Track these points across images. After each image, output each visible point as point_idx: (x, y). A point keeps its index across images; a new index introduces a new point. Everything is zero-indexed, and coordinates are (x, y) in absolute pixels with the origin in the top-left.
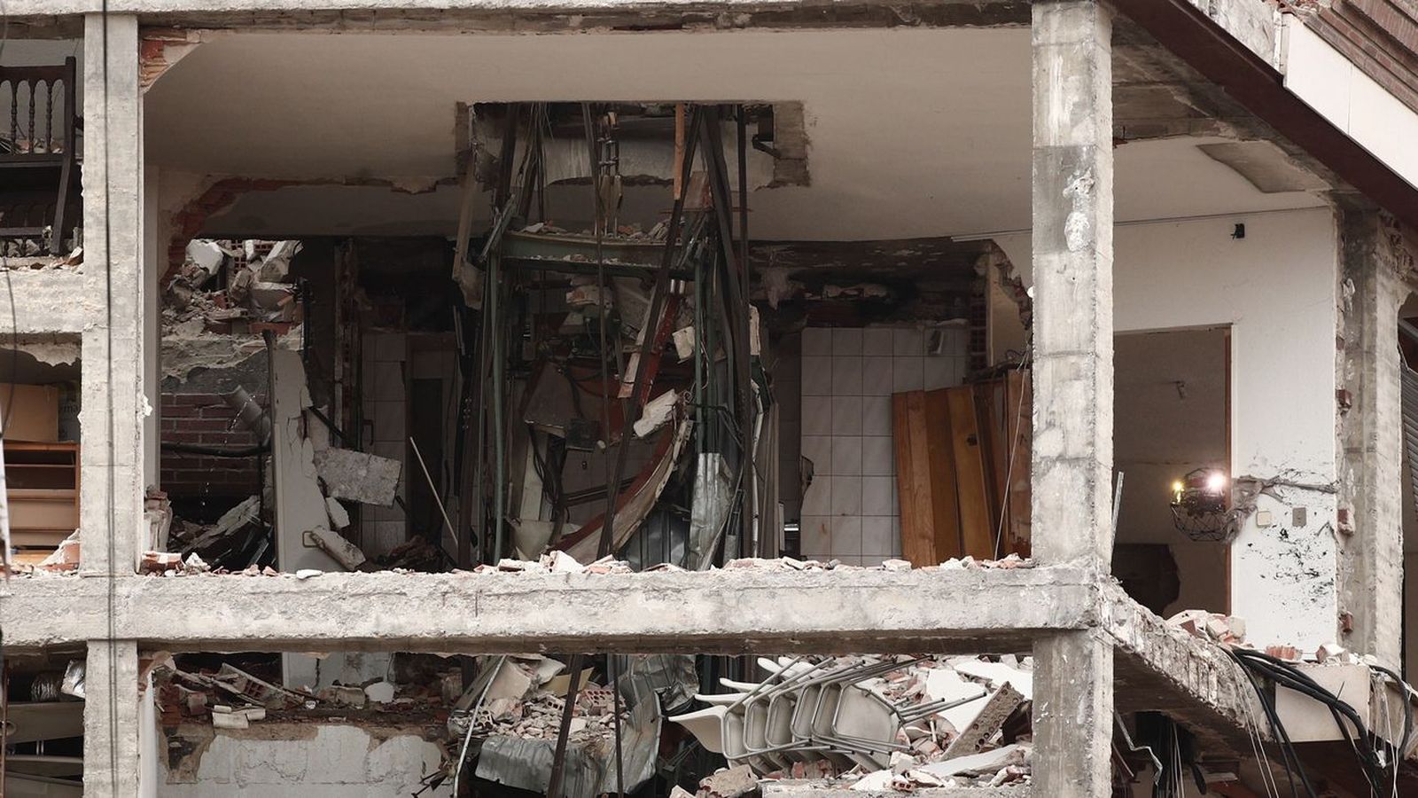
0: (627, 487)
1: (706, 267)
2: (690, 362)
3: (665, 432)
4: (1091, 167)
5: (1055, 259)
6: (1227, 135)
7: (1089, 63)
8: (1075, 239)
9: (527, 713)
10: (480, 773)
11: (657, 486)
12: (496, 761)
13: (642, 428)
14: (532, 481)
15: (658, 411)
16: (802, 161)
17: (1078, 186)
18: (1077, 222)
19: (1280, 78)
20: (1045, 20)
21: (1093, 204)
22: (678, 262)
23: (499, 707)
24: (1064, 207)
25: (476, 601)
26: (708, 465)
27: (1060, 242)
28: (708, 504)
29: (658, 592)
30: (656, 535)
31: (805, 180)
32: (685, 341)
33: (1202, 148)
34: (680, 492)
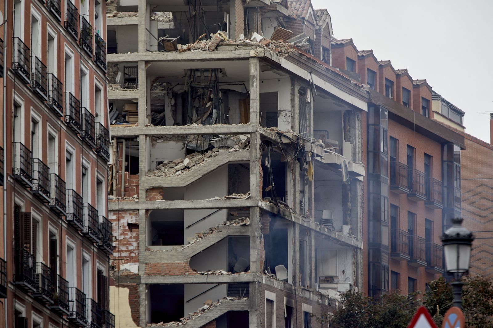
0: (205, 113)
1: (214, 87)
2: (212, 98)
3: (209, 107)
4: (256, 77)
5: (252, 88)
6: (275, 71)
7: (256, 65)
8: (255, 86)
9: (193, 140)
10: (188, 148)
11: (208, 113)
12: (190, 146)
13: (207, 106)
14: (194, 112)
15: (209, 104)
16: (226, 74)
17: (255, 80)
18: (255, 84)
19: (281, 65)
20: (251, 60)
21: (257, 82)
22: (211, 87)
23: (190, 140)
24: (253, 82)
25: (185, 129)
26: (214, 111)
27: (253, 86)
28: (214, 116)
29: (206, 128)
30: (209, 119)
31: (226, 76)
32: (212, 96)
33: (273, 72)
34: (211, 114)
